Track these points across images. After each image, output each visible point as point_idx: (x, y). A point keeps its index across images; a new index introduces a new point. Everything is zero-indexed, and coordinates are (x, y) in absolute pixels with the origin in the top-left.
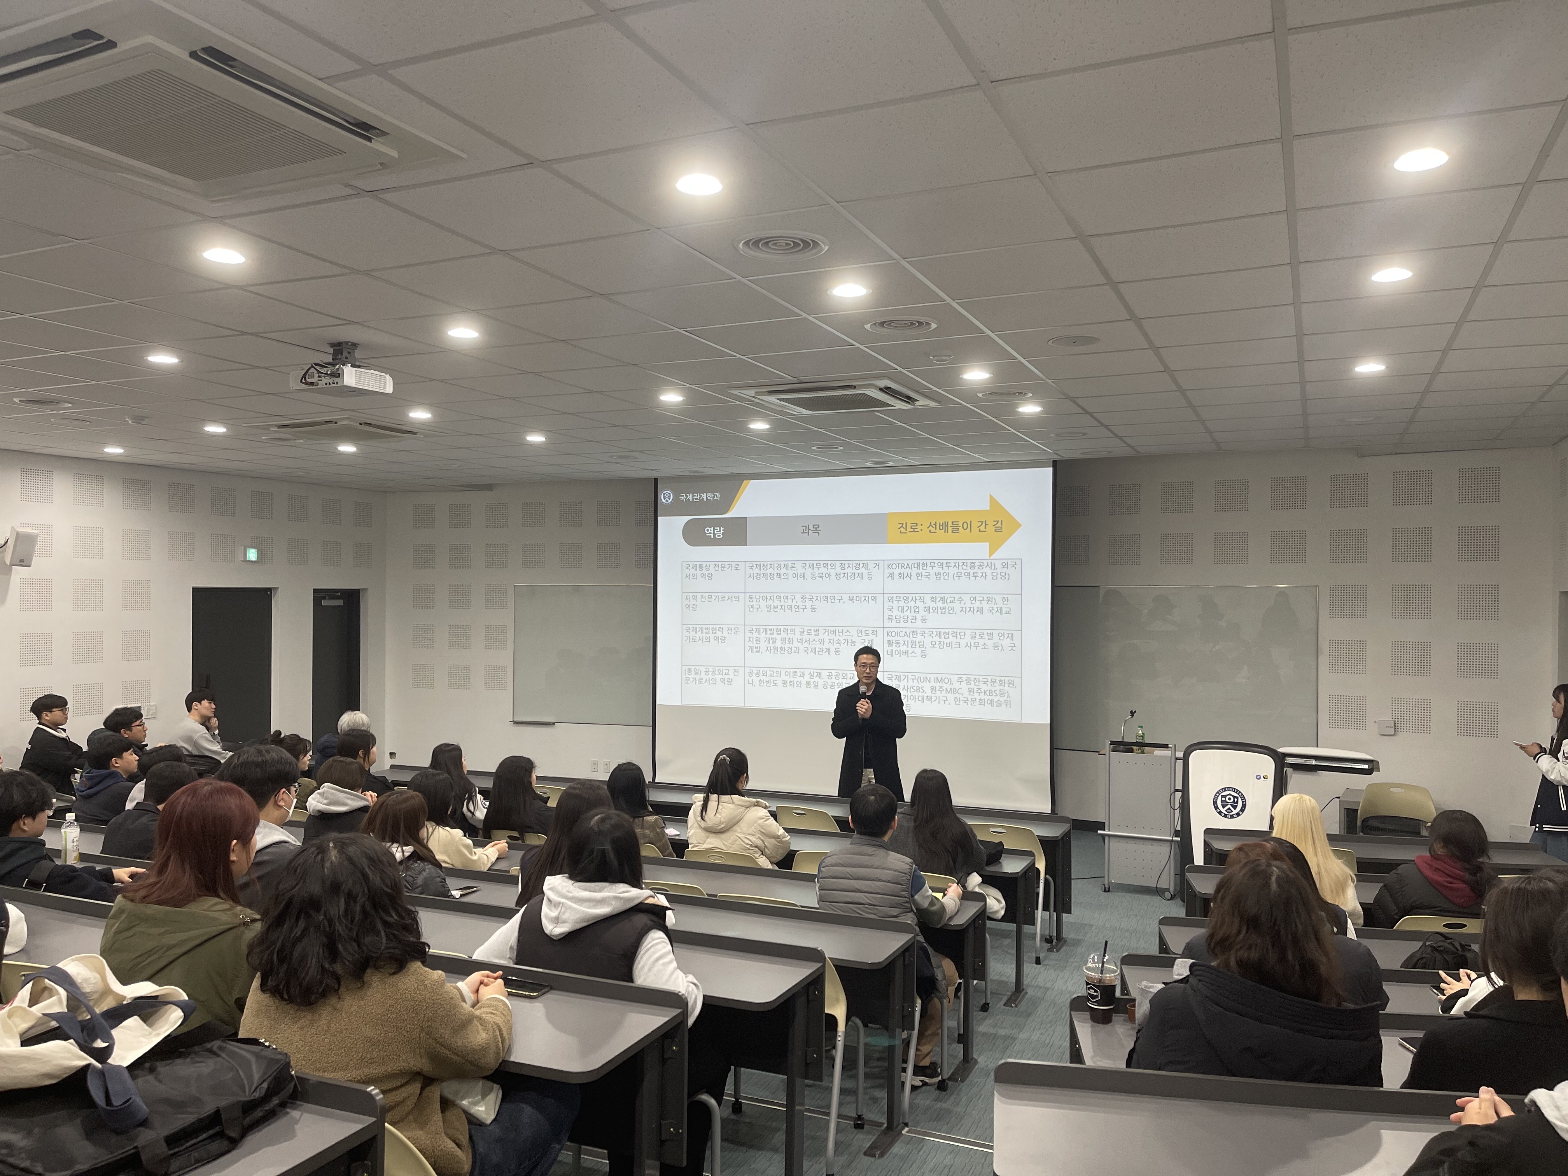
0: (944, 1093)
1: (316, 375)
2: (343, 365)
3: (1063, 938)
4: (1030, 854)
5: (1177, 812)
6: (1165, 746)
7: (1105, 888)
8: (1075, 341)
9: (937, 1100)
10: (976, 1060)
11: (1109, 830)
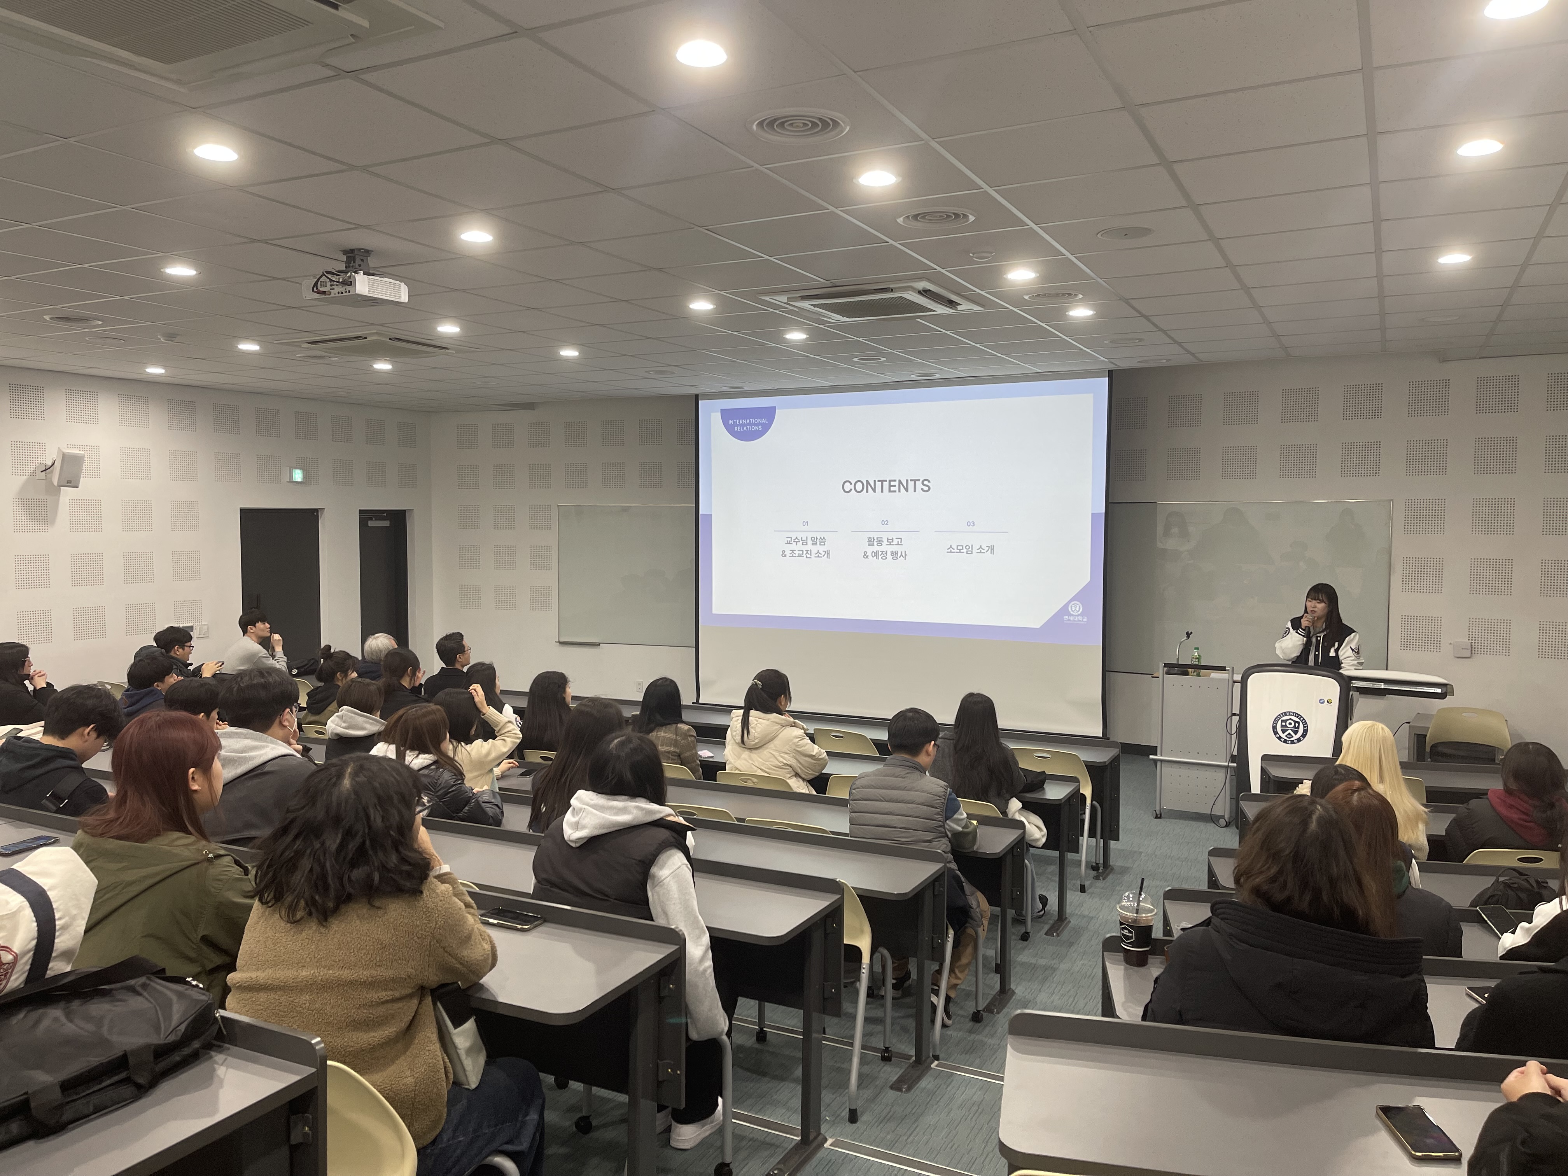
0: (979, 1024)
1: (329, 284)
2: (356, 272)
3: (1110, 866)
4: (1075, 780)
5: (1234, 737)
6: (1223, 669)
7: (1156, 814)
8: (1127, 233)
9: (970, 1032)
10: (1013, 991)
11: (1162, 755)
